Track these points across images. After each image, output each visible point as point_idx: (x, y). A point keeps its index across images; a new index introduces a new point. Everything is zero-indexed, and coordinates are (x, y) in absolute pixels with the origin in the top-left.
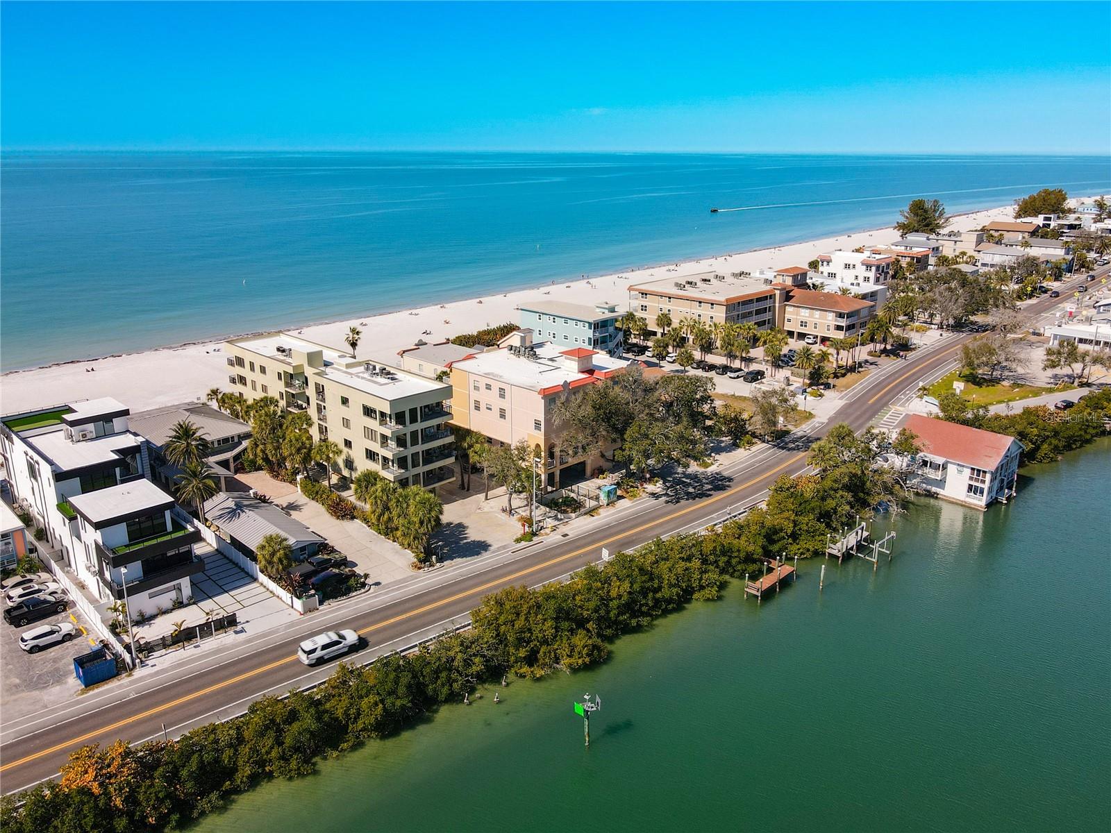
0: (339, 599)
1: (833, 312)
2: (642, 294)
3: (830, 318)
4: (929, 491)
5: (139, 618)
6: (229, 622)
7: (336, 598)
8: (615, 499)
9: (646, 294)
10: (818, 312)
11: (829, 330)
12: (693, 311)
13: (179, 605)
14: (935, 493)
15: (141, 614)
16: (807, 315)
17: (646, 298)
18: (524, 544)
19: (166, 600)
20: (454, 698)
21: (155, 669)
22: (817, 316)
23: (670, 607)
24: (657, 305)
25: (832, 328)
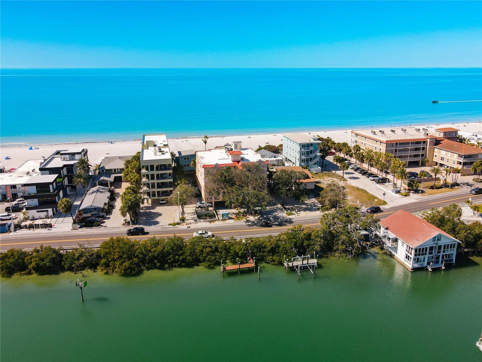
0: (87, 228)
1: (457, 154)
2: (356, 135)
3: (455, 157)
4: (391, 253)
5: (32, 218)
6: (50, 226)
7: (86, 227)
8: (228, 218)
9: (357, 135)
10: (450, 153)
11: (454, 163)
12: (374, 145)
13: (47, 217)
14: (393, 255)
15: (33, 217)
16: (444, 154)
17: (357, 137)
18: (171, 226)
19: (43, 214)
20: (71, 269)
21: (17, 234)
22: (449, 155)
23: (183, 264)
24: (361, 141)
25: (456, 162)
